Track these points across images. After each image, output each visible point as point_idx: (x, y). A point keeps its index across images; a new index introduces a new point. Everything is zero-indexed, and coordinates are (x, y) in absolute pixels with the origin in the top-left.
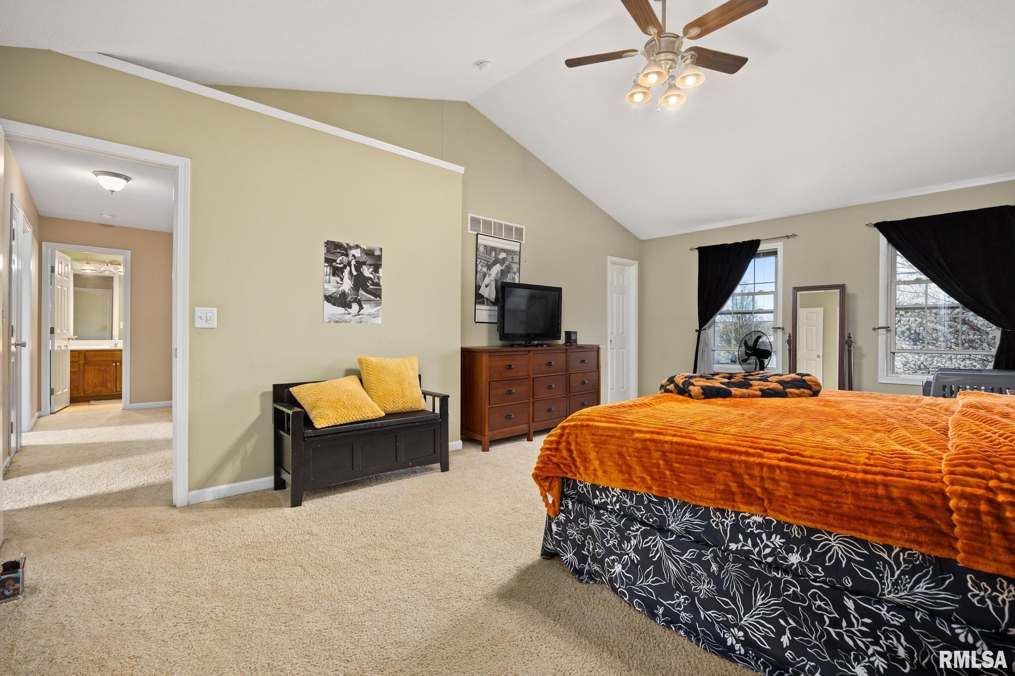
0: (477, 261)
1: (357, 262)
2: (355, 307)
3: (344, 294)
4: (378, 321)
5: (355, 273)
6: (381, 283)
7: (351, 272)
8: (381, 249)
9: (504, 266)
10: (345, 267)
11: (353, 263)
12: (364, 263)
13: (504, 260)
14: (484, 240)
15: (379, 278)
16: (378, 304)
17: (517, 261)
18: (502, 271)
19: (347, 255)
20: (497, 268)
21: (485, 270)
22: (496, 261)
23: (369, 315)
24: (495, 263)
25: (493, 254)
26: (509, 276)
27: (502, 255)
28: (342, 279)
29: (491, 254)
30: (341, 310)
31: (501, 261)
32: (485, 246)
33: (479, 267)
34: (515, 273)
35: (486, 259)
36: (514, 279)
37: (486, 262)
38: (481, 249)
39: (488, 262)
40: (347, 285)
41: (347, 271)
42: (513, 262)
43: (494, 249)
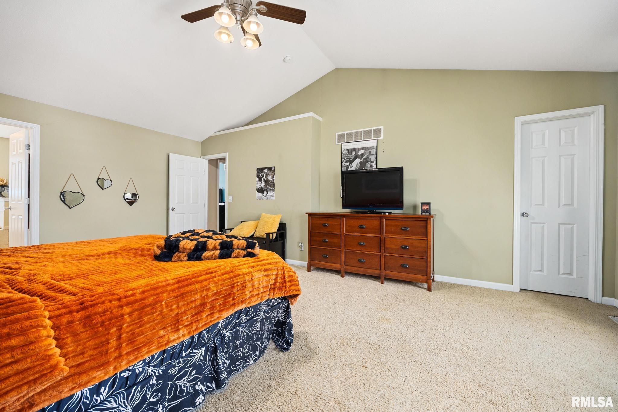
0: (342, 160)
1: (266, 174)
2: (265, 193)
3: (262, 188)
4: (273, 198)
5: (265, 179)
6: (275, 182)
7: (264, 179)
8: (274, 167)
9: (363, 159)
10: (262, 177)
11: (265, 175)
12: (269, 174)
13: (362, 155)
14: (346, 146)
15: (274, 180)
16: (273, 191)
17: (375, 153)
18: (361, 162)
19: (263, 172)
20: (358, 161)
21: (348, 164)
22: (356, 157)
23: (270, 196)
24: (355, 158)
25: (354, 153)
26: (367, 165)
27: (361, 152)
28: (261, 182)
29: (352, 153)
30: (261, 194)
31: (360, 156)
32: (347, 149)
33: (344, 164)
34: (372, 162)
35: (348, 157)
36: (371, 166)
37: (348, 159)
38: (345, 152)
39: (350, 159)
40: (263, 184)
41: (263, 179)
42: (370, 155)
43: (354, 150)
